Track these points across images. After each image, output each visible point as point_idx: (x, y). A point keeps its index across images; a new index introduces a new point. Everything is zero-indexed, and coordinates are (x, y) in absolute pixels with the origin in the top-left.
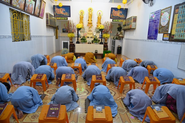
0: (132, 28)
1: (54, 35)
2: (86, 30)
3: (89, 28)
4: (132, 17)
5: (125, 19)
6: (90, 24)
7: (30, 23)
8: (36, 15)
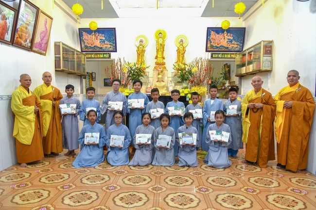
0: (263, 68)
1: (82, 92)
2: (151, 80)
3: (159, 74)
4: (260, 43)
5: (240, 51)
6: (160, 66)
8: (20, 46)
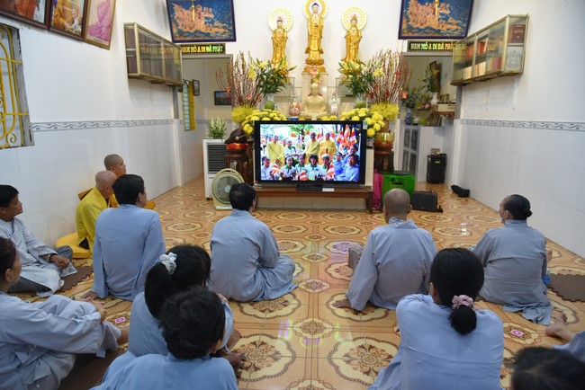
0: (506, 69)
3: (312, 82)
4: (503, 20)
5: (462, 37)
7: (21, 64)
8: (61, 31)
